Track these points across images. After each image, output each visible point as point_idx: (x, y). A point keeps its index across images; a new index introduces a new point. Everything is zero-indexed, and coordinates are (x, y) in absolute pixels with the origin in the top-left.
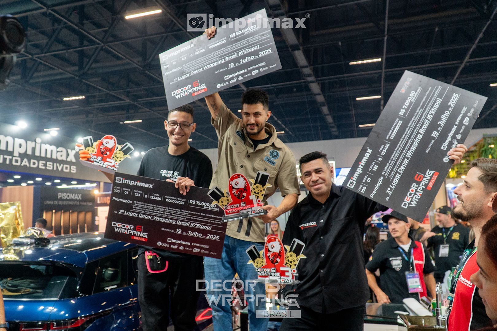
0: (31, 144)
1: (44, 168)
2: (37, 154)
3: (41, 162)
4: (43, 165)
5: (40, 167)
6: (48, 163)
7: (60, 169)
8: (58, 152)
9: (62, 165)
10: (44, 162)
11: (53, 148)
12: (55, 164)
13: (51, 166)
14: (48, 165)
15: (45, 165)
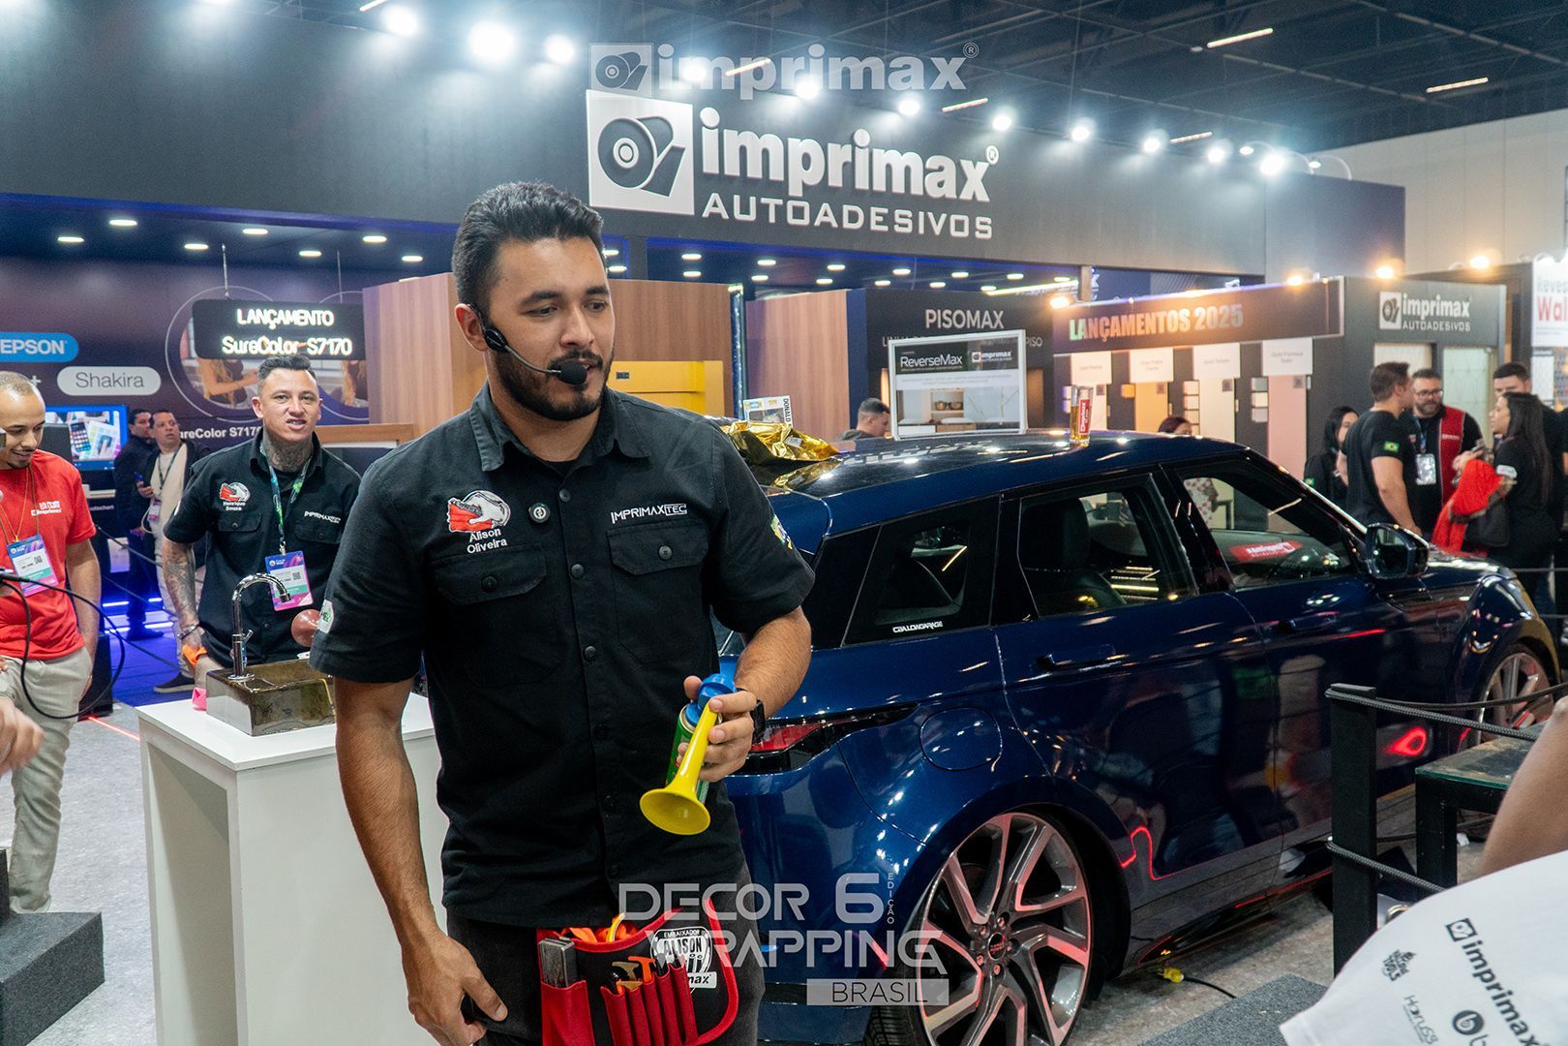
0: (839, 154)
1: (885, 228)
2: (861, 183)
3: (874, 210)
4: (881, 219)
5: (874, 227)
6: (898, 212)
7: (937, 229)
8: (926, 171)
9: (944, 216)
10: (885, 211)
11: (912, 159)
12: (921, 214)
13: (909, 222)
14: (898, 220)
15: (888, 220)
